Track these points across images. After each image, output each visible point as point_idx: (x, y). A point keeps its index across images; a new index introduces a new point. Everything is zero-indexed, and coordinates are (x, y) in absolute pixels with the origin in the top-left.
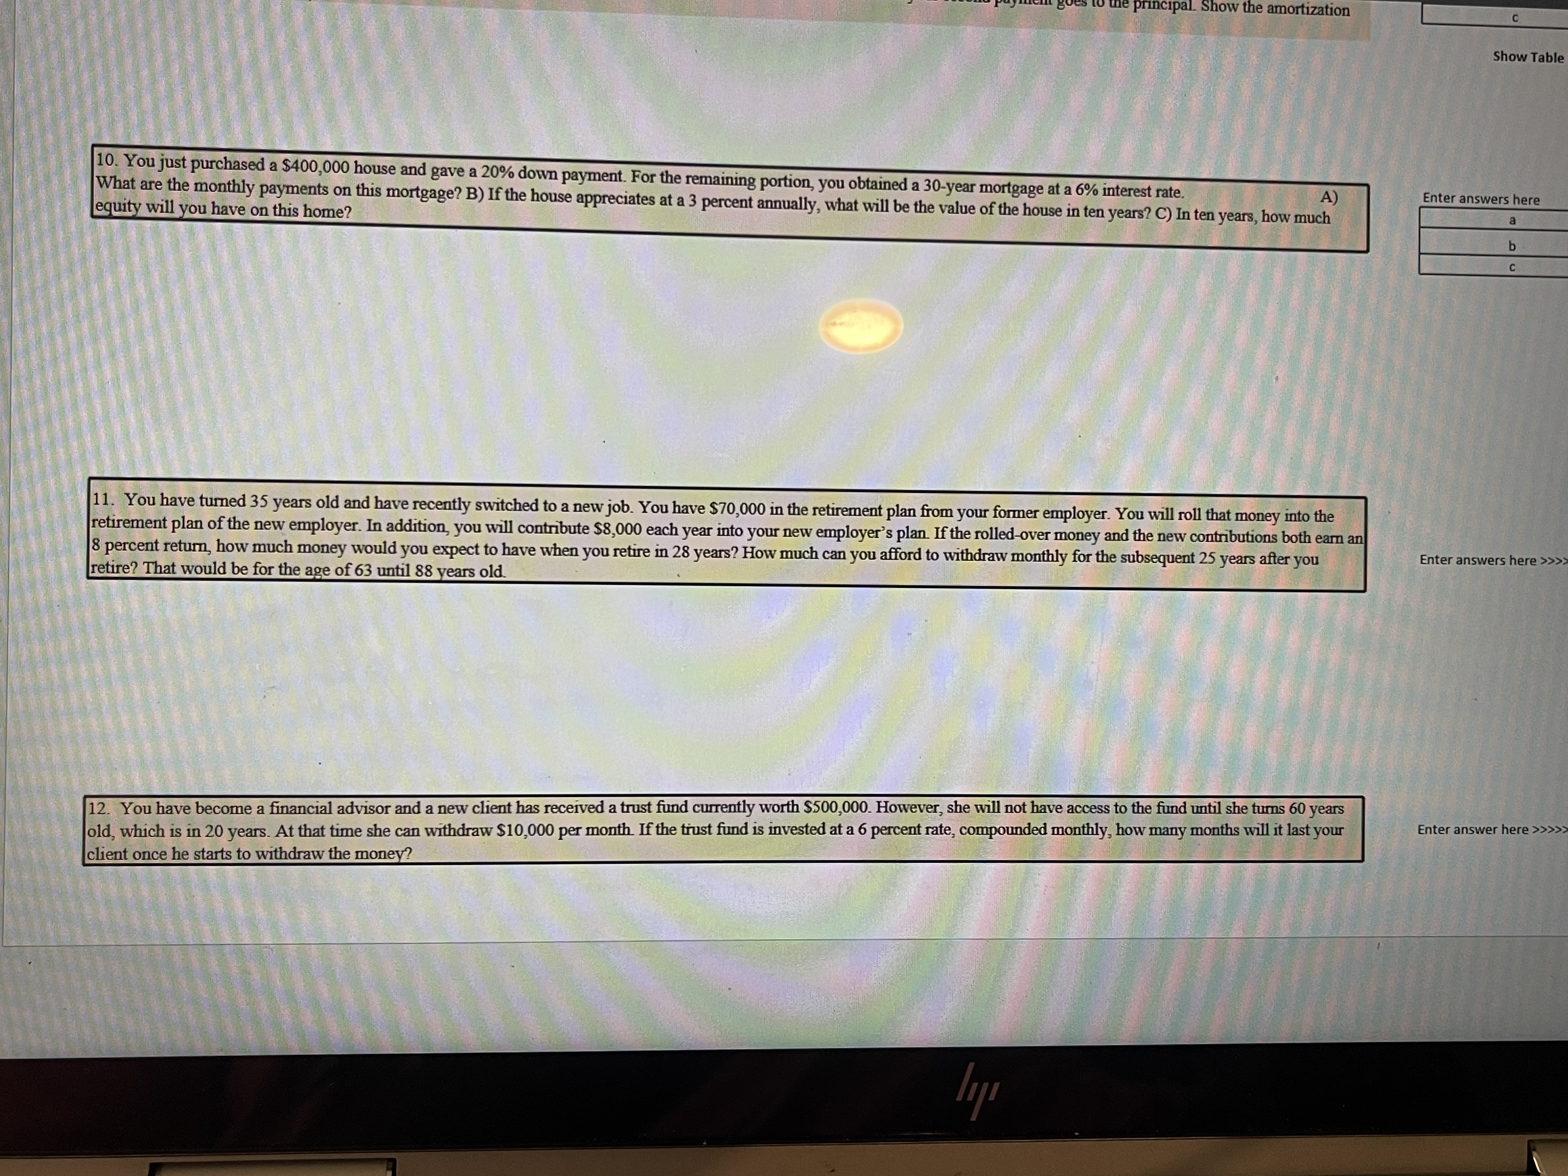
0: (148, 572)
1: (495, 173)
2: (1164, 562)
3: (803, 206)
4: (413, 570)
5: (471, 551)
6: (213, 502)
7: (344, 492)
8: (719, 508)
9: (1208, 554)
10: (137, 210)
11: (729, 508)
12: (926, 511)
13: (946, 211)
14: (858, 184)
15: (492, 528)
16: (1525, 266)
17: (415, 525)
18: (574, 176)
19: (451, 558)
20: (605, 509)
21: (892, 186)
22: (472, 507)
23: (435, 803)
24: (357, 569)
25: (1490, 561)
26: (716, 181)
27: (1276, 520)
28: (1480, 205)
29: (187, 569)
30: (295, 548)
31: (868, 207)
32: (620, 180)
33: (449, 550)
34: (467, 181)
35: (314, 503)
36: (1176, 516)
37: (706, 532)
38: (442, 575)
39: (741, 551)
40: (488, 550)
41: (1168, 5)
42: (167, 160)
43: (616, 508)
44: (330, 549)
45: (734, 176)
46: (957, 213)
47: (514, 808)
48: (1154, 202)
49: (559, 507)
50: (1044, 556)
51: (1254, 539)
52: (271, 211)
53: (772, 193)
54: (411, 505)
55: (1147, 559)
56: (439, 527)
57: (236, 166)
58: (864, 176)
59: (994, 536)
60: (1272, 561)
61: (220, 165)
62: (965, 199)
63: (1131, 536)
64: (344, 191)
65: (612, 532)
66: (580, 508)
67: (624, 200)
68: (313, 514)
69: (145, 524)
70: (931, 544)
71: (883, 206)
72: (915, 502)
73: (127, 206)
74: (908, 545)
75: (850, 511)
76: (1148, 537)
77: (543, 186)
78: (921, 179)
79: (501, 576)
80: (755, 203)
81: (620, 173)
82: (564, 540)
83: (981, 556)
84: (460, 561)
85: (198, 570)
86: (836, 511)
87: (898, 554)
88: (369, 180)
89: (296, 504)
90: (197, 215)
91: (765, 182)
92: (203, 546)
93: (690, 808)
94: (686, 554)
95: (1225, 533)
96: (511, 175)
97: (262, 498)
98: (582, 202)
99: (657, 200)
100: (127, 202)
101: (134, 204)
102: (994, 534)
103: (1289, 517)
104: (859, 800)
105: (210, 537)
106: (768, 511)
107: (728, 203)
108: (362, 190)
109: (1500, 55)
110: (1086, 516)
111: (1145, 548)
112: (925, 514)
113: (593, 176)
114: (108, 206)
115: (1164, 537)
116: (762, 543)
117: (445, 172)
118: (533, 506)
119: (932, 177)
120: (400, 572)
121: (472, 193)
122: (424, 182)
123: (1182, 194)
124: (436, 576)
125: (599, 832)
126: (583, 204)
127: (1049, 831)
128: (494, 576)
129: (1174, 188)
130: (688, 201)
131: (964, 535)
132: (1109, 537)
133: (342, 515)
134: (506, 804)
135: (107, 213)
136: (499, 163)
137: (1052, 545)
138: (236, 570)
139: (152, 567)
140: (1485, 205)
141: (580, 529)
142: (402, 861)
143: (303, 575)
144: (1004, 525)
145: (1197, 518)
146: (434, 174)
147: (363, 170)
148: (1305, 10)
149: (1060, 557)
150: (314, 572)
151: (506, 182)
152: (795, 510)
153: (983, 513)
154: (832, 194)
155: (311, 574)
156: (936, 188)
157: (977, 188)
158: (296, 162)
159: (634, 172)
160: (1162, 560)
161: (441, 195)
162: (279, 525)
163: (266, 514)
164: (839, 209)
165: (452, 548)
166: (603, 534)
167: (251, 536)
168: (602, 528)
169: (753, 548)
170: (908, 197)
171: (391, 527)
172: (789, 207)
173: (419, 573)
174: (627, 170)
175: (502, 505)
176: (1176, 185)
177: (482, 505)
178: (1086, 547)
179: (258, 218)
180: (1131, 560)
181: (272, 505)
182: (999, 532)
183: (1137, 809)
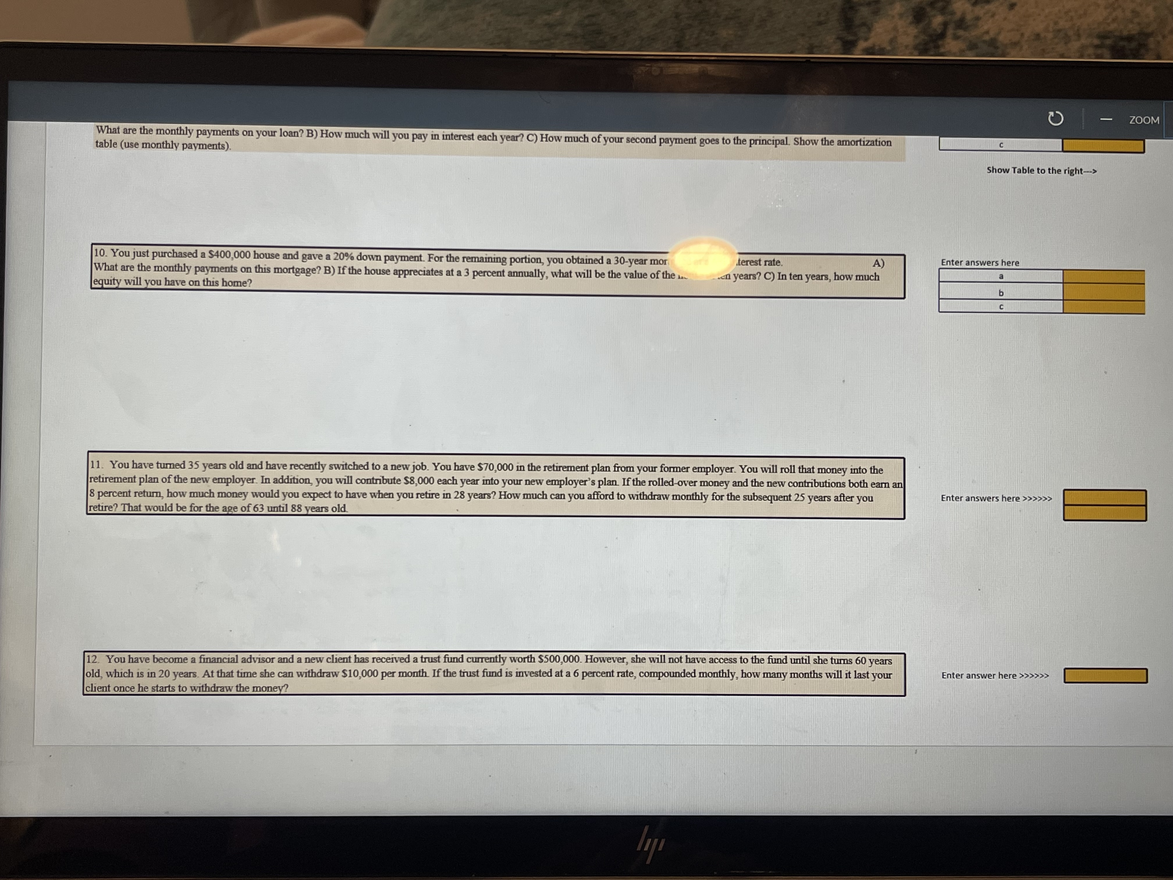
0: (124, 510)
1: (342, 257)
2: (771, 500)
3: (537, 275)
4: (290, 508)
5: (326, 495)
6: (165, 466)
7: (248, 459)
8: (484, 466)
9: (800, 495)
10: (119, 284)
11: (490, 466)
12: (617, 468)
13: (629, 277)
14: (572, 260)
15: (339, 481)
16: (1008, 306)
17: (291, 479)
18: (391, 258)
19: (314, 500)
20: (411, 468)
21: (594, 261)
22: (327, 467)
23: (303, 656)
24: (255, 507)
25: (989, 499)
26: (481, 260)
27: (845, 472)
28: (979, 266)
29: (148, 508)
30: (216, 495)
31: (578, 275)
32: (421, 260)
33: (312, 495)
34: (324, 262)
35: (228, 466)
36: (779, 470)
37: (475, 482)
38: (308, 511)
39: (498, 494)
40: (337, 495)
41: (772, 142)
42: (137, 252)
43: (418, 468)
44: (237, 495)
45: (493, 256)
46: (636, 277)
47: (352, 660)
48: (763, 269)
49: (382, 467)
50: (693, 497)
51: (830, 485)
52: (201, 283)
53: (517, 267)
54: (289, 467)
55: (760, 498)
56: (306, 481)
57: (181, 255)
58: (576, 255)
59: (661, 484)
60: (842, 499)
61: (170, 255)
62: (640, 269)
63: (749, 483)
64: (247, 270)
65: (415, 482)
66: (395, 467)
67: (423, 273)
68: (227, 473)
69: (123, 480)
70: (619, 489)
71: (588, 274)
72: (610, 462)
73: (112, 281)
74: (605, 490)
75: (568, 468)
76: (760, 484)
77: (372, 265)
78: (612, 257)
79: (345, 511)
80: (506, 274)
81: (421, 256)
82: (385, 488)
83: (652, 496)
84: (320, 502)
85: (156, 509)
86: (558, 468)
87: (599, 496)
88: (263, 262)
89: (217, 466)
90: (156, 286)
91: (513, 260)
92: (158, 494)
93: (465, 660)
94: (462, 497)
95: (811, 481)
96: (352, 258)
97: (196, 463)
98: (397, 274)
99: (444, 273)
100: (112, 279)
101: (117, 280)
102: (661, 482)
103: (853, 471)
104: (574, 654)
105: (161, 487)
106: (515, 468)
107: (489, 274)
108: (258, 269)
109: (991, 169)
110: (720, 471)
111: (760, 491)
112: (616, 470)
113: (403, 258)
114: (101, 282)
115: (771, 484)
116: (511, 489)
117: (310, 257)
118: (365, 467)
119: (619, 255)
120: (282, 509)
121: (327, 270)
122: (298, 264)
123: (781, 263)
124: (304, 512)
125: (407, 675)
126: (398, 276)
127: (697, 674)
128: (341, 512)
129: (776, 260)
130: (464, 273)
131: (642, 483)
132: (735, 484)
133: (245, 473)
134: (348, 657)
135: (100, 286)
136: (344, 251)
137: (698, 489)
138: (179, 509)
139: (127, 507)
140: (983, 267)
141: (394, 481)
142: (282, 693)
143: (221, 512)
144: (667, 476)
145: (792, 471)
146: (303, 258)
147: (259, 256)
148: (862, 143)
149: (703, 497)
150: (227, 510)
151: (348, 263)
152: (532, 468)
153: (654, 469)
154: (556, 267)
155: (226, 511)
156: (622, 262)
157: (648, 262)
158: (217, 252)
159: (430, 255)
160: (770, 499)
161: (308, 272)
162: (206, 480)
163: (198, 473)
164: (560, 277)
165: (314, 493)
166: (409, 484)
167: (188, 487)
168: (409, 480)
169: (505, 492)
170: (603, 268)
171: (276, 481)
172: (528, 276)
173: (294, 510)
174: (425, 254)
175: (345, 466)
176: (777, 258)
177: (334, 467)
178: (720, 490)
179: (194, 287)
180: (750, 499)
181: (201, 467)
182: (664, 481)
183: (755, 661)
